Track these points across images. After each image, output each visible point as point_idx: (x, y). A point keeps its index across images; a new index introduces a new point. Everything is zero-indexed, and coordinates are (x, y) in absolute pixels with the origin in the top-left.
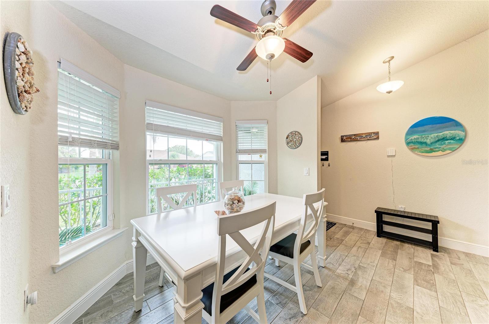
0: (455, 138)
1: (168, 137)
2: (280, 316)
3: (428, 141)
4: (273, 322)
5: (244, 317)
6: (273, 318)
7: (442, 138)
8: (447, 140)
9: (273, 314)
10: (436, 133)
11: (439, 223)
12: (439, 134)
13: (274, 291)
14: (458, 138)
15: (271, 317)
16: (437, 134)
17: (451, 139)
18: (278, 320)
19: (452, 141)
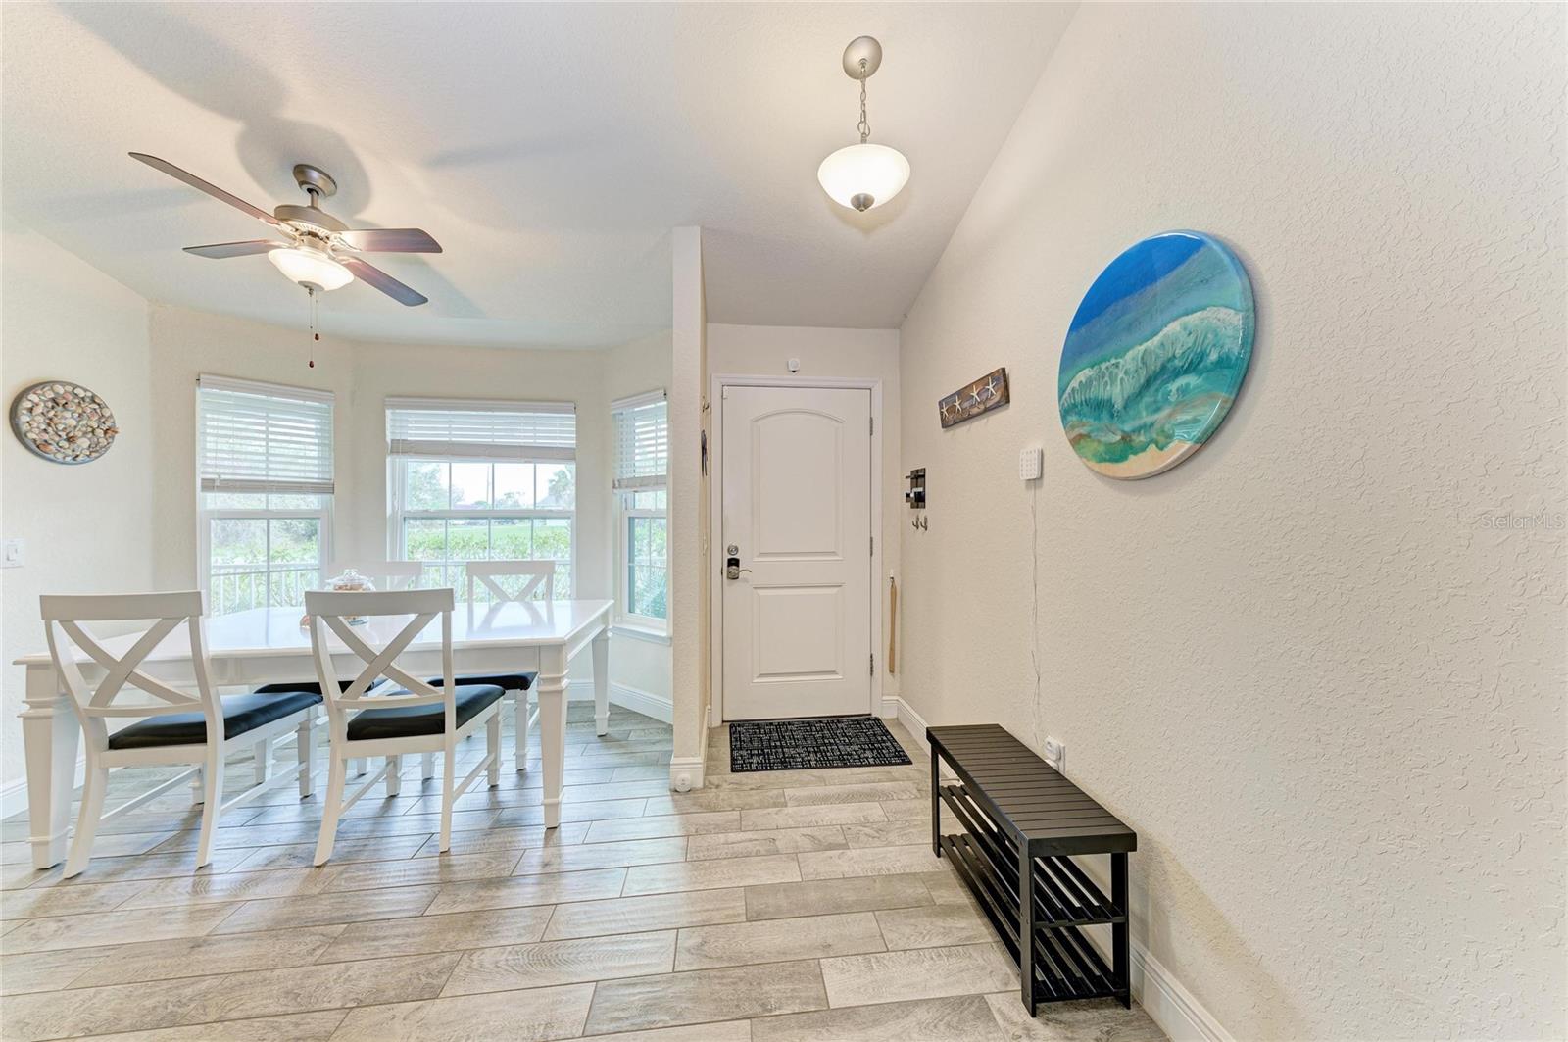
0: (1202, 356)
1: (450, 463)
3: (1117, 393)
7: (1158, 369)
8: (1178, 373)
10: (1140, 345)
11: (1135, 849)
12: (1148, 343)
14: (1214, 356)
16: (1142, 348)
17: (1191, 368)
19: (1191, 380)
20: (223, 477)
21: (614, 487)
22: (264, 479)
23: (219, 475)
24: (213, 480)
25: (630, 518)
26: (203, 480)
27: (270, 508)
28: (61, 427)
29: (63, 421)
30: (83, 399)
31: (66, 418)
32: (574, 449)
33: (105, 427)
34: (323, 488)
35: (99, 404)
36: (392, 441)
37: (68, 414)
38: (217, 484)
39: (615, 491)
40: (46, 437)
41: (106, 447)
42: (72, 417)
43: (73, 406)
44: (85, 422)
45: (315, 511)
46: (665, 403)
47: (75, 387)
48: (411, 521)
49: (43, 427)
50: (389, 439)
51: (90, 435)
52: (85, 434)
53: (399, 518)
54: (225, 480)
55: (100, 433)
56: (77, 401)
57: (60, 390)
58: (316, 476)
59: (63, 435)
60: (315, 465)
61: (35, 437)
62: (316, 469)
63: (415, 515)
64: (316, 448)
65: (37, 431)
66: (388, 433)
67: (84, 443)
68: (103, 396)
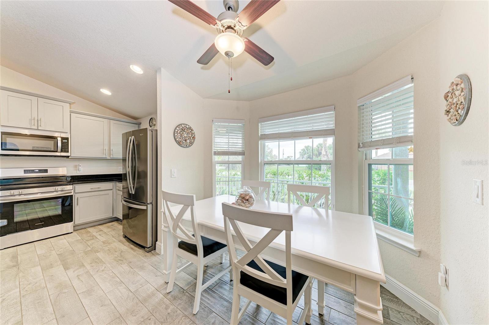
1: (279, 142)
2: (224, 322)
4: (218, 315)
5: (222, 293)
6: (221, 316)
9: (226, 315)
13: (256, 317)
15: (223, 313)
18: (219, 320)
20: (218, 151)
21: (359, 147)
22: (228, 151)
23: (217, 150)
24: (216, 152)
25: (369, 164)
26: (214, 152)
27: (229, 160)
28: (183, 137)
29: (184, 135)
30: (188, 128)
31: (184, 134)
32: (334, 129)
33: (192, 136)
34: (242, 153)
35: (191, 130)
36: (261, 135)
37: (185, 133)
38: (217, 153)
39: (359, 149)
40: (180, 140)
41: (193, 142)
42: (186, 134)
43: (185, 130)
44: (188, 135)
45: (240, 161)
46: (413, 85)
47: (186, 125)
48: (266, 165)
49: (180, 137)
50: (260, 135)
51: (189, 139)
52: (189, 138)
53: (263, 164)
54: (219, 152)
55: (191, 138)
56: (187, 129)
57: (183, 126)
58: (241, 149)
59: (184, 139)
60: (241, 146)
61: (178, 140)
62: (241, 147)
63: (267, 163)
64: (241, 140)
65: (178, 138)
66: (259, 132)
67: (188, 141)
68: (193, 127)
